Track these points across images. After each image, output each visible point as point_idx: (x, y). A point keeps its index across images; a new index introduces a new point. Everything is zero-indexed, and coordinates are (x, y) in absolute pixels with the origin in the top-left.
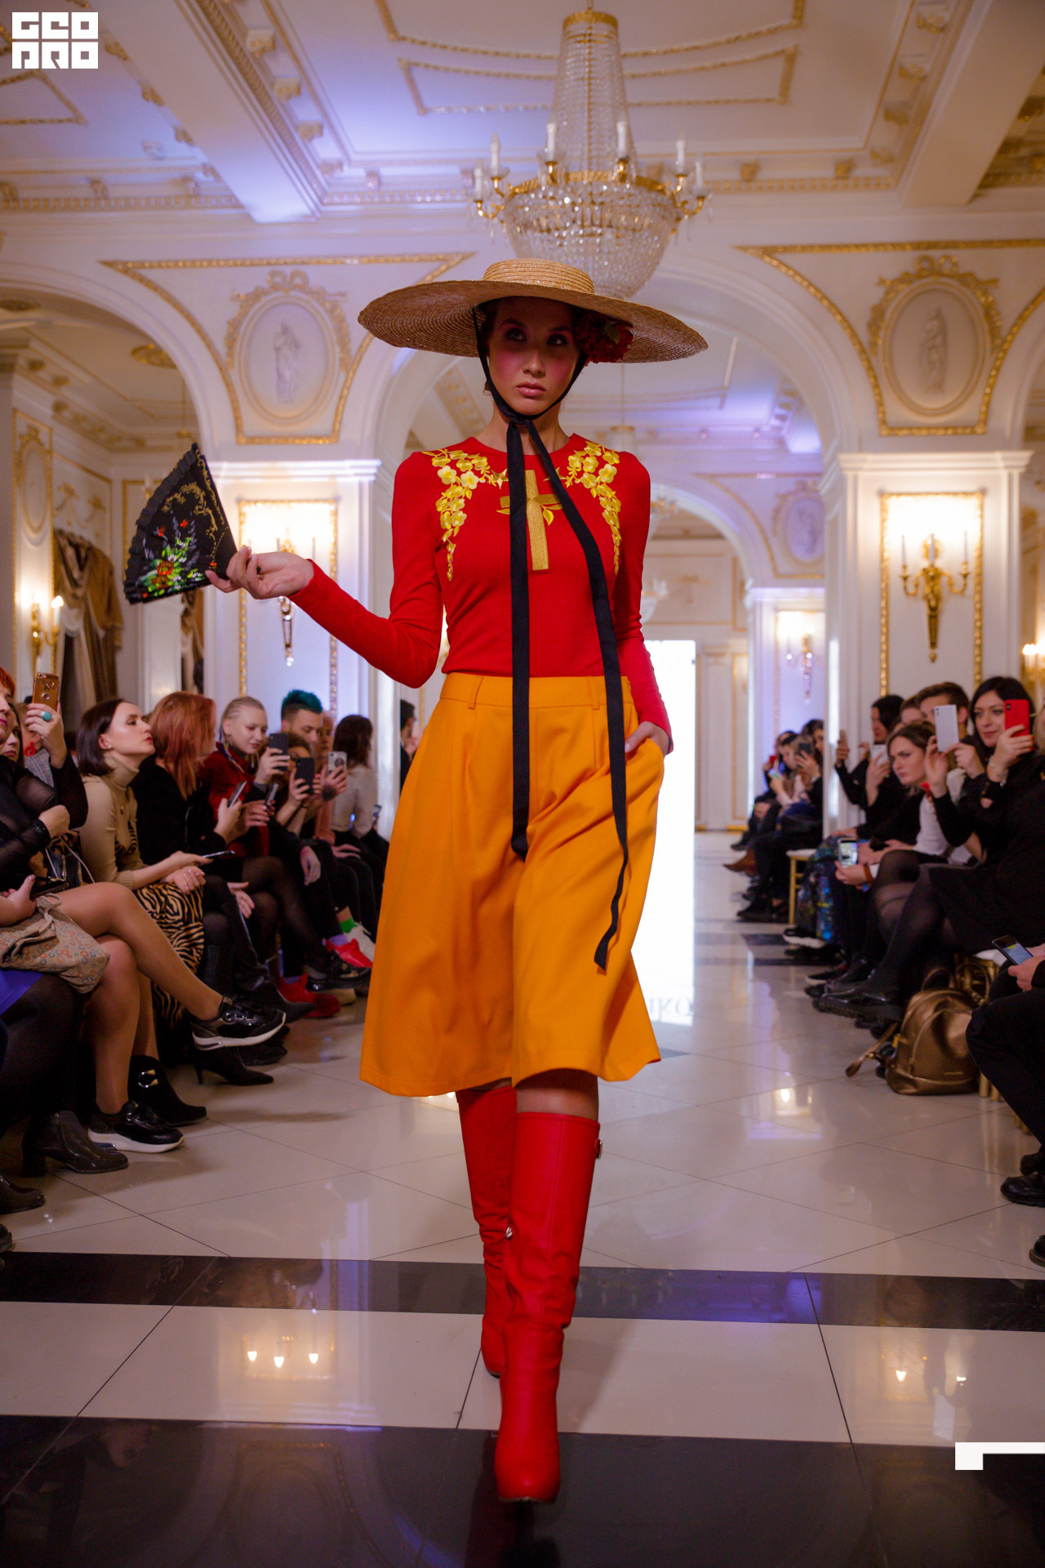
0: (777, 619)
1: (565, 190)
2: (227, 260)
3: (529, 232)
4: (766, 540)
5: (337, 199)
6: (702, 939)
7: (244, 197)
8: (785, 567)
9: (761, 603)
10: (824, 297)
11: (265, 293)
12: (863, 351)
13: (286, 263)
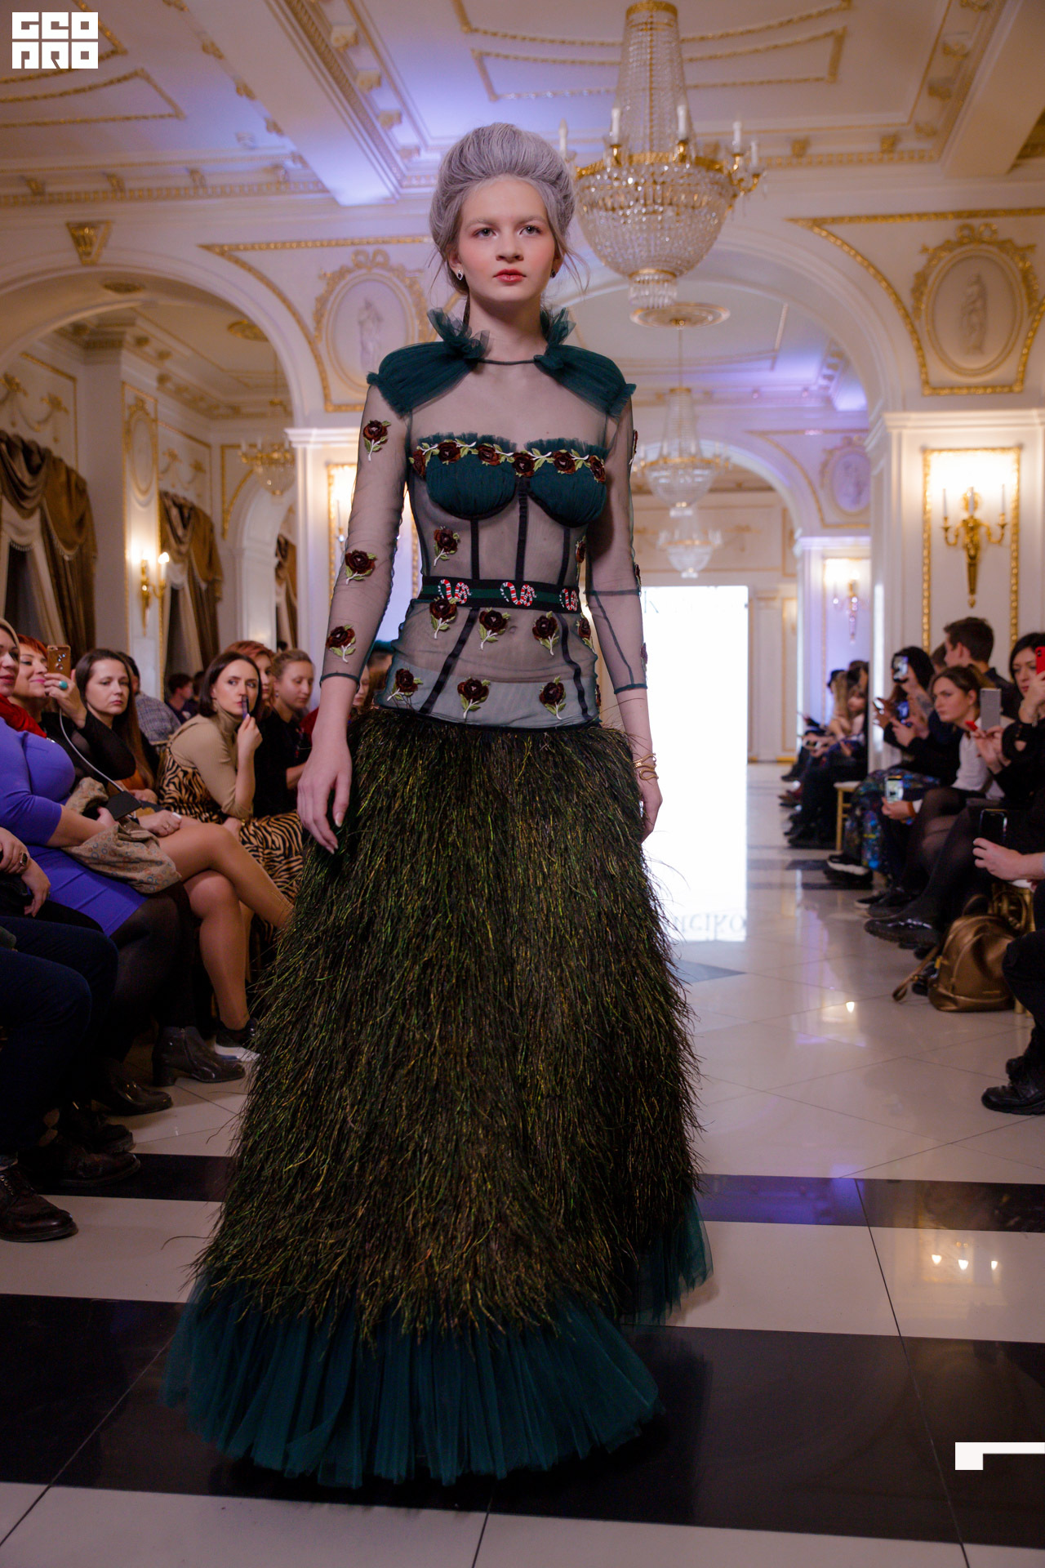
0: (824, 566)
1: (629, 172)
2: (314, 241)
3: (595, 211)
4: (814, 492)
5: (414, 182)
6: (754, 865)
7: (329, 182)
8: (832, 517)
9: (810, 551)
10: (871, 265)
11: (349, 271)
12: (907, 316)
13: (368, 243)
